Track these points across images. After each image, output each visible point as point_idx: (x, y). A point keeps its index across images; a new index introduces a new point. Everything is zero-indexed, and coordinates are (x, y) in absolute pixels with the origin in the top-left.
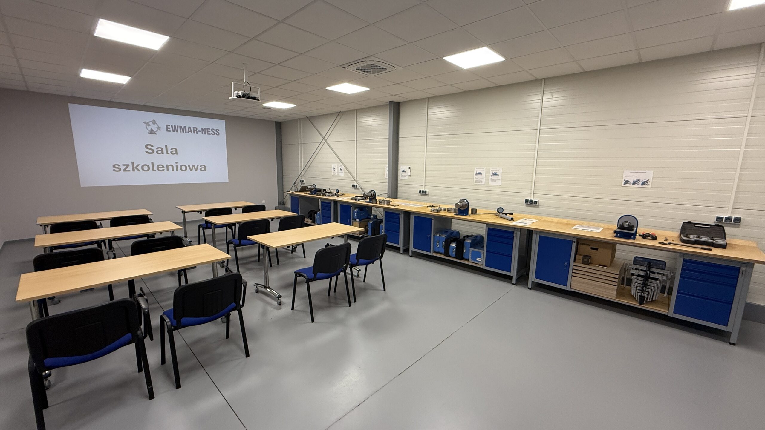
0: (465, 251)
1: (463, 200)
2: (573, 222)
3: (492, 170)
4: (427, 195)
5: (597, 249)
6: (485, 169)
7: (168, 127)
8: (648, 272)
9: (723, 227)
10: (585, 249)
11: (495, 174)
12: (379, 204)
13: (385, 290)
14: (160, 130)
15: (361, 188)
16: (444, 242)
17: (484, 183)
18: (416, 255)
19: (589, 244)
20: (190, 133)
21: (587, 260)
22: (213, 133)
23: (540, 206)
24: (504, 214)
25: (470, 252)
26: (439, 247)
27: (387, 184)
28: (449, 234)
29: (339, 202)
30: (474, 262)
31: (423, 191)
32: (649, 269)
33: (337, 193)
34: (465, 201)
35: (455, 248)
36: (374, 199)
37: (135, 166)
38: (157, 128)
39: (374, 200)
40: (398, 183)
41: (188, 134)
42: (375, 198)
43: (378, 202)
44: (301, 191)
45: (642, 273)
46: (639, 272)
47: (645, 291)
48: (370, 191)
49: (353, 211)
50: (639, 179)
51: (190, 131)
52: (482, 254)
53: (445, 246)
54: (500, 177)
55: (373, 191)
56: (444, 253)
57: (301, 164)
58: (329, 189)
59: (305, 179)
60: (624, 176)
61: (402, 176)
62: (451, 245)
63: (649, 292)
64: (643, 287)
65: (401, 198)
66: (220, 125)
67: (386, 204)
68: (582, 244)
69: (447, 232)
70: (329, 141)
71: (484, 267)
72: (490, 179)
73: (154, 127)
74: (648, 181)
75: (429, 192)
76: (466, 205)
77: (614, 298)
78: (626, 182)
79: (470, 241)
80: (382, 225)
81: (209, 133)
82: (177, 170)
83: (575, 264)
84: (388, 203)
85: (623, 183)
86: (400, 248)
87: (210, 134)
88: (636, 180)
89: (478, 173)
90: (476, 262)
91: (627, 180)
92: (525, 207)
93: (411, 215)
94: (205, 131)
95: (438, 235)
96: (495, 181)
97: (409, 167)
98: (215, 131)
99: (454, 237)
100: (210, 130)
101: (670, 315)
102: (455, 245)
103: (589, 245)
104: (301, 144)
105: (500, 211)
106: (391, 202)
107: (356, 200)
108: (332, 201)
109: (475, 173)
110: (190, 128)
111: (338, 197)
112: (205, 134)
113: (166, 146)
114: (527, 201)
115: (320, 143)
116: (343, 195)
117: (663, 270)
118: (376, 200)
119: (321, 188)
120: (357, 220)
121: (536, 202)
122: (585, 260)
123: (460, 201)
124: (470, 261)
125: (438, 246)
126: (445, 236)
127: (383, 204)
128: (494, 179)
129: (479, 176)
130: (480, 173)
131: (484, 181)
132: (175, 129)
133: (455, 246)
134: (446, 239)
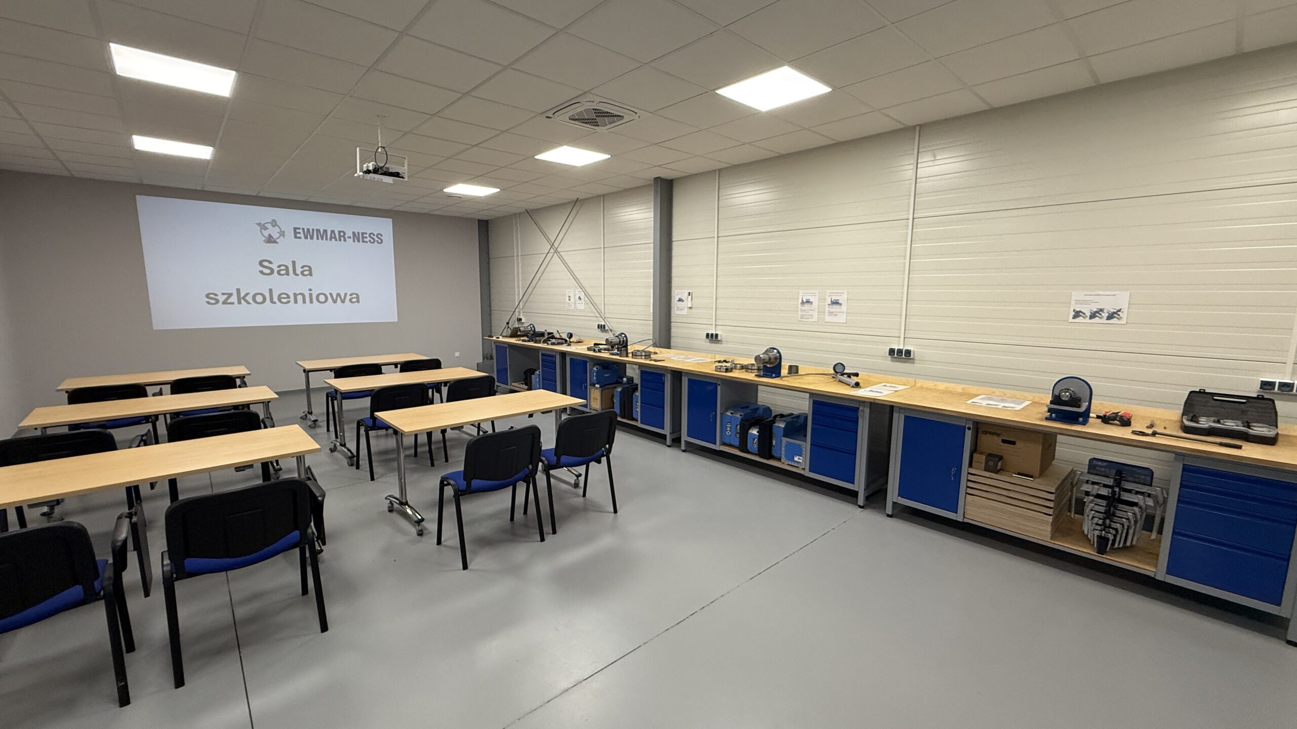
0: (774, 442)
1: (772, 350)
2: (973, 389)
3: (830, 296)
4: (720, 342)
5: (1014, 443)
6: (817, 294)
7: (298, 231)
8: (1117, 490)
9: (1273, 401)
10: (991, 443)
11: (835, 303)
12: (632, 357)
13: (615, 511)
14: (284, 236)
15: (611, 330)
16: (739, 426)
17: (815, 319)
18: (692, 449)
19: (998, 432)
20: (333, 240)
21: (995, 464)
22: (372, 241)
23: (916, 362)
24: (846, 376)
25: (783, 445)
26: (730, 435)
27: (652, 322)
28: (748, 411)
29: (569, 354)
30: (790, 463)
31: (712, 335)
32: (1118, 483)
33: (568, 339)
34: (775, 351)
35: (757, 437)
37: (242, 296)
38: (278, 233)
39: (624, 350)
40: (672, 320)
41: (330, 241)
42: (626, 346)
43: (630, 355)
44: (512, 336)
45: (1104, 492)
46: (1098, 490)
47: (1110, 527)
48: (619, 335)
49: (591, 370)
50: (1101, 307)
51: (333, 238)
52: (804, 449)
53: (739, 433)
54: (844, 308)
55: (623, 335)
56: (738, 446)
57: (519, 292)
58: (558, 332)
59: (524, 316)
60: (1073, 302)
61: (678, 309)
62: (750, 431)
63: (1116, 530)
64: (1104, 519)
65: (677, 348)
66: (384, 227)
67: (643, 357)
68: (986, 432)
69: (747, 407)
70: (562, 250)
71: (807, 473)
72: (827, 312)
73: (275, 233)
74: (1119, 311)
75: (723, 337)
76: (776, 358)
77: (1048, 540)
78: (1077, 314)
79: (782, 425)
80: (637, 394)
81: (365, 240)
82: (311, 302)
83: (972, 471)
84: (648, 355)
85: (1071, 317)
86: (665, 436)
87: (367, 242)
88: (1095, 310)
89: (805, 301)
90: (793, 464)
91: (1078, 310)
92: (889, 363)
93: (683, 377)
94: (356, 237)
95: (729, 414)
96: (836, 315)
97: (689, 293)
98: (375, 237)
99: (759, 416)
100: (367, 236)
101: (1160, 577)
102: (758, 432)
103: (998, 435)
104: (517, 256)
105: (839, 371)
106: (655, 353)
107: (594, 351)
108: (557, 352)
109: (800, 301)
110: (333, 232)
111: (568, 345)
112: (359, 241)
113: (294, 263)
114: (892, 352)
115: (546, 254)
116: (579, 342)
117: (1148, 485)
118: (627, 350)
119: (544, 331)
120: (597, 386)
121: (908, 353)
122: (991, 463)
123: (766, 352)
124: (783, 460)
125: (728, 433)
126: (741, 415)
127: (638, 357)
128: (832, 312)
129: (807, 307)
130: (808, 302)
131: (816, 315)
132: (308, 234)
133: (757, 434)
134: (742, 420)
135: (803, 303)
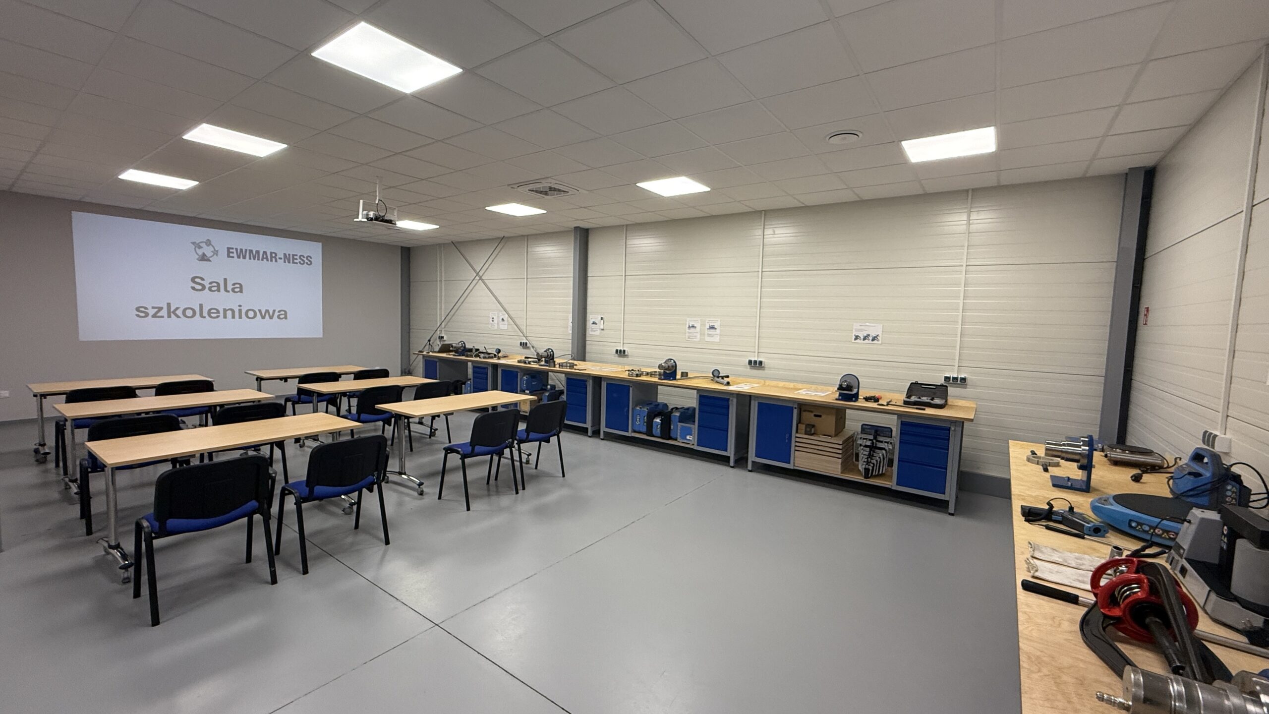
0: (672, 427)
1: (670, 360)
2: (800, 386)
3: (708, 323)
4: (627, 356)
5: (820, 416)
6: (699, 321)
7: (231, 250)
8: (874, 441)
9: (947, 387)
10: (808, 417)
11: (712, 328)
12: (559, 368)
13: (564, 476)
14: (217, 255)
15: (533, 347)
16: (646, 417)
17: (698, 339)
18: (609, 437)
19: (812, 410)
20: (265, 260)
21: (811, 430)
22: (302, 262)
23: (766, 369)
24: (720, 378)
25: (679, 428)
26: (639, 424)
27: (571, 340)
28: (652, 406)
29: (501, 366)
30: (683, 441)
31: (620, 351)
32: (875, 438)
33: (497, 354)
34: (672, 361)
35: (660, 424)
36: (551, 361)
37: (172, 310)
38: (212, 252)
40: (587, 339)
41: (262, 262)
42: (553, 359)
43: (557, 366)
44: (440, 351)
45: (869, 443)
46: (866, 442)
47: (870, 462)
48: (547, 350)
49: (522, 378)
50: (868, 333)
51: (265, 258)
52: (693, 430)
53: (647, 423)
54: (718, 331)
55: (550, 350)
56: (645, 432)
57: (441, 312)
58: (485, 348)
59: (446, 334)
60: (854, 330)
61: (592, 330)
62: (655, 420)
63: (873, 464)
64: (867, 458)
65: (590, 361)
66: (315, 250)
67: (568, 367)
68: (805, 411)
69: (651, 403)
70: (487, 278)
71: (696, 447)
72: (706, 334)
73: (209, 252)
74: (878, 336)
75: (629, 353)
76: (673, 366)
77: (840, 474)
78: (857, 338)
79: (678, 414)
80: (563, 397)
81: (295, 261)
82: (240, 317)
83: (798, 435)
84: (572, 366)
85: (854, 339)
86: (587, 429)
87: (297, 263)
88: (866, 335)
89: (691, 326)
90: (685, 441)
91: (857, 335)
92: (748, 369)
93: (602, 382)
94: (287, 258)
95: (638, 408)
96: (712, 336)
97: (602, 318)
98: (305, 259)
99: (660, 410)
100: (298, 257)
101: (894, 488)
102: (660, 420)
103: (812, 412)
104: (441, 281)
105: (716, 375)
106: (576, 365)
107: (525, 363)
108: (489, 364)
109: (688, 326)
110: (265, 253)
111: (498, 359)
112: (289, 262)
113: (225, 280)
114: (750, 362)
115: (471, 281)
116: (505, 357)
117: (889, 437)
118: (554, 362)
119: (472, 347)
120: (527, 392)
121: (761, 363)
122: (808, 429)
123: (665, 362)
124: (678, 440)
126: (647, 409)
127: (564, 367)
128: (710, 334)
129: (692, 330)
130: (693, 326)
131: (699, 336)
132: (241, 254)
133: (660, 422)
134: (648, 412)
135: (689, 327)
